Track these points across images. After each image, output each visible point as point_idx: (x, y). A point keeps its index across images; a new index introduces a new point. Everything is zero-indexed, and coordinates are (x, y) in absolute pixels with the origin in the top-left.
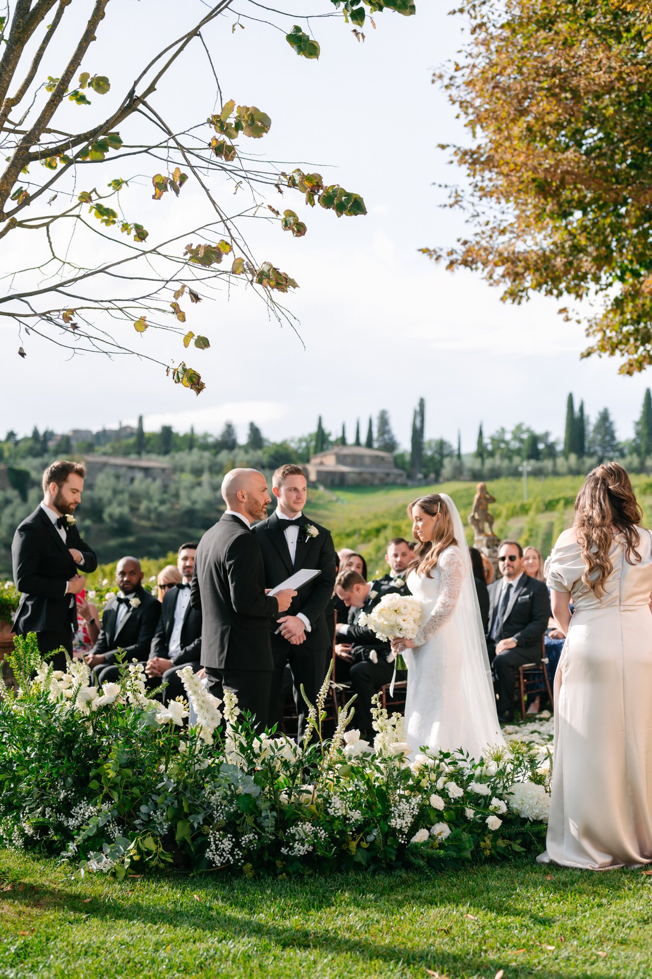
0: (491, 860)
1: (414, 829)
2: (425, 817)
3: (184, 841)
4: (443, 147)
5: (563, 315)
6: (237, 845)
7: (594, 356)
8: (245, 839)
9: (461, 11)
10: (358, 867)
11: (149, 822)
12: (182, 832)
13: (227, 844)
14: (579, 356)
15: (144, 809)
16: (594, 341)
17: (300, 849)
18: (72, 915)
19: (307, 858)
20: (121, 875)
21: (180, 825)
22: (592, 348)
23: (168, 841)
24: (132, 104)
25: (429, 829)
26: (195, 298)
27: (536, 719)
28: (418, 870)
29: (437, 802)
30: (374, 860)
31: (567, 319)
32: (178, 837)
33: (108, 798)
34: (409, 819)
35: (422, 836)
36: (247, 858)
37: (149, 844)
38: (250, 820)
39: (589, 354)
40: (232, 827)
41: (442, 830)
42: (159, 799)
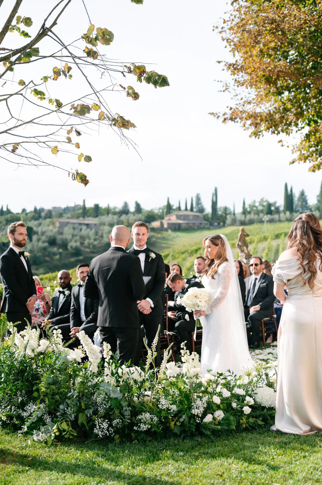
0: (246, 430)
1: (204, 414)
2: (210, 408)
3: (83, 424)
4: (219, 62)
5: (281, 143)
6: (110, 425)
7: (296, 163)
8: (115, 422)
10: (175, 435)
11: (64, 414)
12: (82, 419)
13: (105, 425)
14: (289, 164)
15: (61, 407)
16: (296, 155)
17: (144, 427)
18: (21, 468)
19: (148, 432)
20: (50, 443)
21: (80, 415)
22: (295, 159)
23: (74, 424)
25: (213, 414)
26: (79, 133)
27: (271, 346)
28: (207, 436)
29: (217, 400)
30: (184, 431)
31: (282, 146)
32: (79, 422)
33: (43, 401)
34: (202, 409)
35: (209, 418)
36: (116, 432)
37: (64, 426)
38: (117, 412)
39: (293, 162)
40: (108, 416)
41: (220, 414)
42: (69, 402)
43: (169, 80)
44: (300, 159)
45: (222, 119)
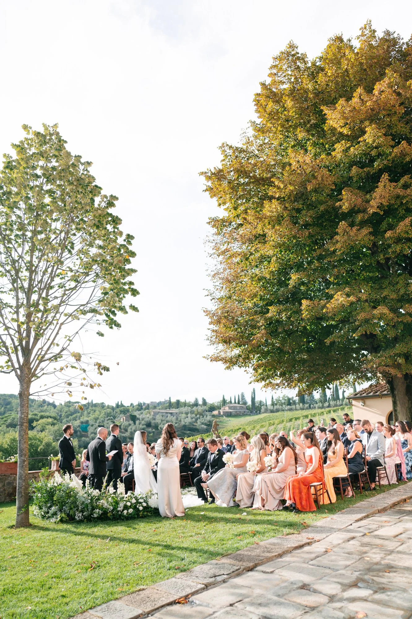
0: (142, 517)
1: (123, 510)
2: (126, 507)
3: (71, 515)
4: (209, 329)
5: (246, 372)
6: (82, 515)
8: (84, 514)
9: (208, 295)
10: (110, 519)
11: (65, 510)
13: (80, 515)
15: (64, 507)
17: (95, 515)
19: (97, 518)
20: (57, 523)
21: (71, 511)
23: (68, 515)
24: (63, 349)
25: (128, 510)
28: (123, 520)
29: (129, 504)
30: (114, 518)
32: (70, 514)
33: (57, 505)
34: (122, 508)
35: (125, 512)
36: (85, 518)
37: (63, 515)
38: (86, 509)
39: (251, 383)
40: (82, 511)
41: (131, 511)
42: (67, 505)
43: (110, 370)
44: (255, 381)
45: (210, 360)
